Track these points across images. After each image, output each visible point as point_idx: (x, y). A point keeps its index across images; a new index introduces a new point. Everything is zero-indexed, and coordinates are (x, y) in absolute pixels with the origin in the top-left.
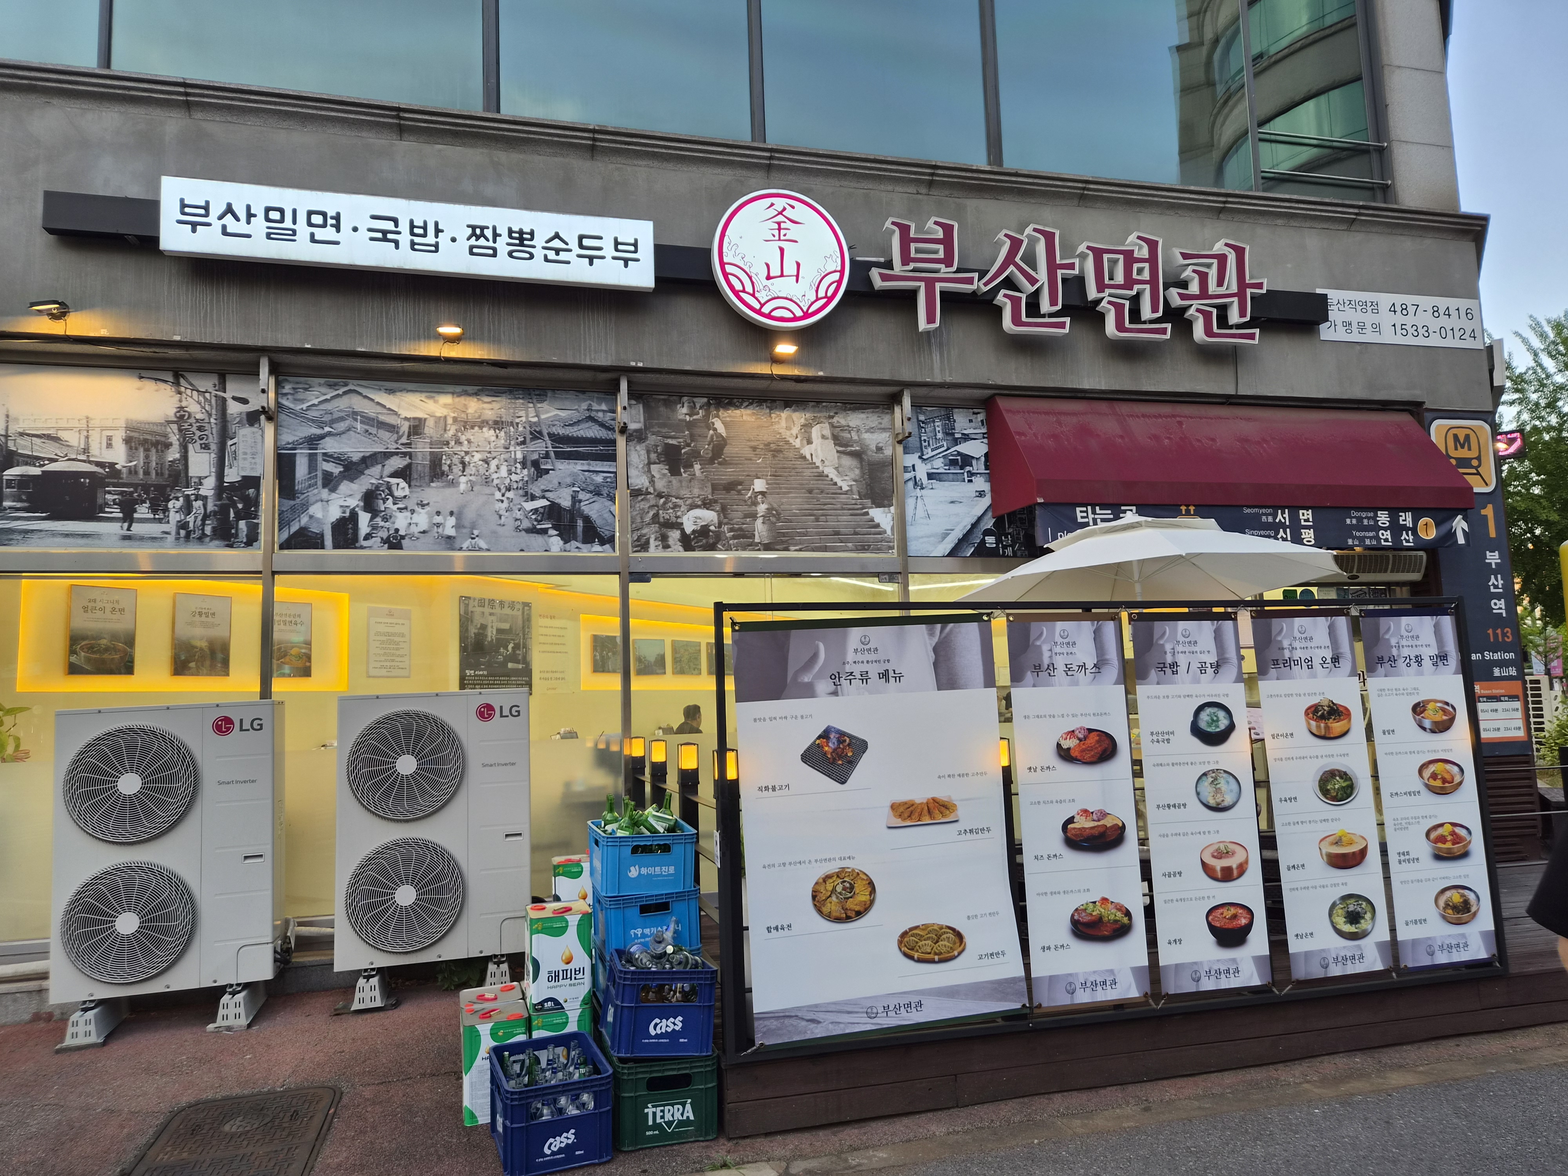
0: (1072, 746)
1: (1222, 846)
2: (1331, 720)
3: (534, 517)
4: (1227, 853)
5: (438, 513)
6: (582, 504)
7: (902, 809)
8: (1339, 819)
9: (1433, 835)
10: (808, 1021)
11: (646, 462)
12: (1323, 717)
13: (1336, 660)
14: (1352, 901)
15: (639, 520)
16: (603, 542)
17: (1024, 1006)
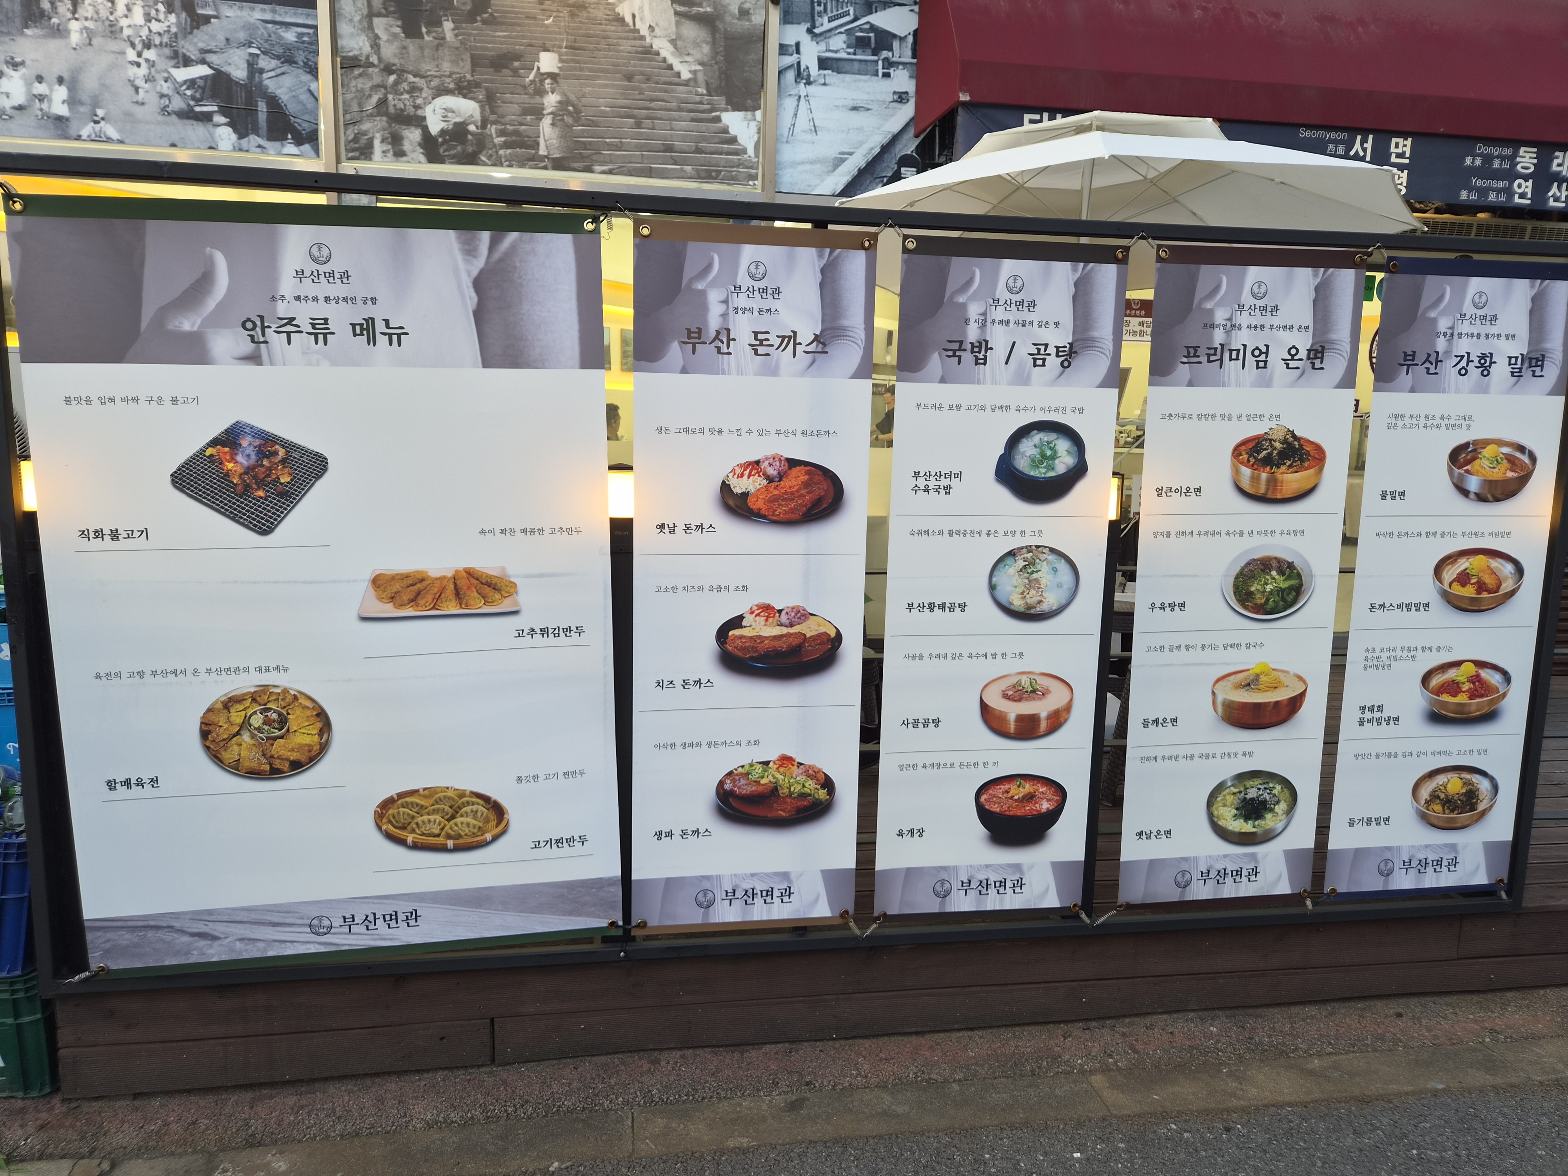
0: (752, 489)
1: (1025, 681)
2: (1283, 468)
3: (189, 93)
4: (1034, 691)
5: (40, 79)
6: (265, 76)
7: (396, 587)
8: (1262, 645)
9: (1435, 681)
10: (193, 935)
11: (365, 12)
12: (1268, 461)
13: (1317, 354)
14: (1257, 782)
15: (355, 108)
16: (299, 141)
17: (613, 924)
